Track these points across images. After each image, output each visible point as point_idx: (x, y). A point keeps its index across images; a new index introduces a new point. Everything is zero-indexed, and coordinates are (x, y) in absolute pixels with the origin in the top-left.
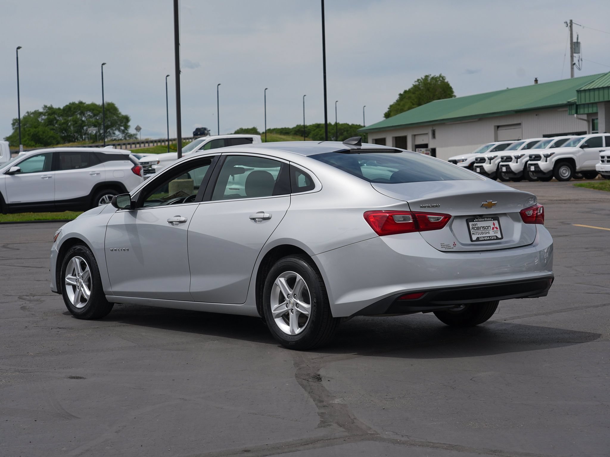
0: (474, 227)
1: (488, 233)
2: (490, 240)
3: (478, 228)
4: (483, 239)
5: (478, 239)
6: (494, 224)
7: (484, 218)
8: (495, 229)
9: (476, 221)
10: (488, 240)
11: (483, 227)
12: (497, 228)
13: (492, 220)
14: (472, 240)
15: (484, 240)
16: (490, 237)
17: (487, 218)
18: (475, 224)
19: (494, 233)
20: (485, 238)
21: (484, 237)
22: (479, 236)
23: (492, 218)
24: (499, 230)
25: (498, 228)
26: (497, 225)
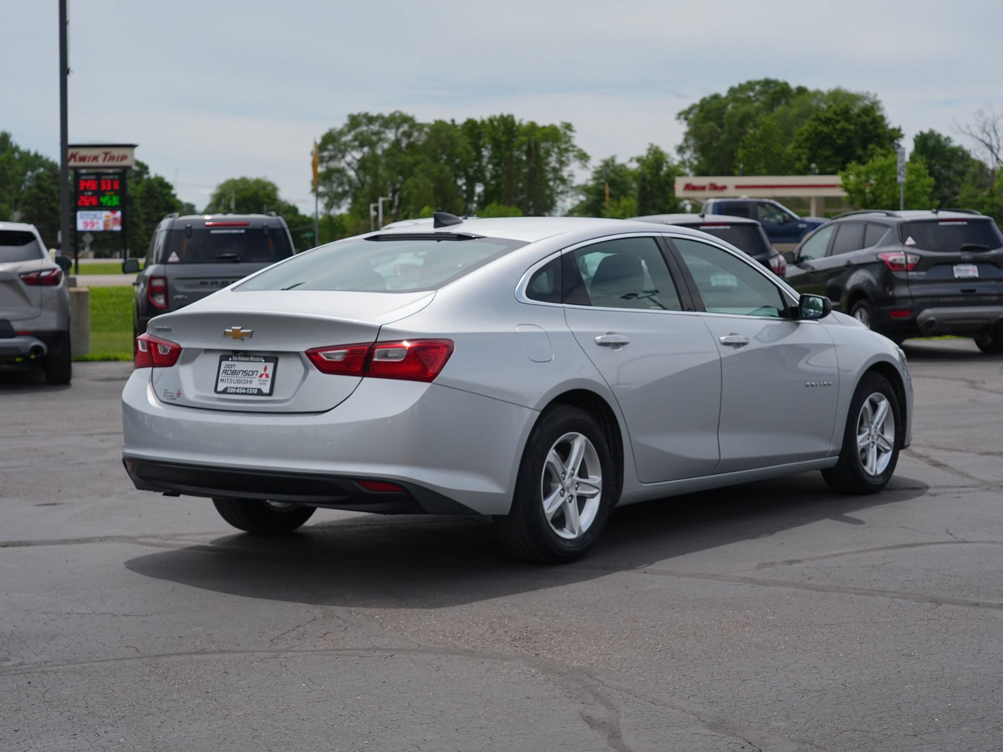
0: (228, 369)
1: (249, 383)
2: (246, 394)
3: (235, 373)
4: (234, 391)
5: (225, 392)
6: (265, 369)
7: (249, 356)
8: (264, 377)
9: (234, 361)
10: (242, 394)
11: (244, 372)
12: (267, 376)
13: (263, 360)
14: (216, 391)
15: (236, 393)
16: (248, 390)
17: (256, 357)
18: (232, 366)
19: (260, 384)
20: (238, 391)
21: (236, 388)
22: (229, 385)
23: (264, 358)
24: (270, 379)
25: (270, 375)
26: (270, 372)
